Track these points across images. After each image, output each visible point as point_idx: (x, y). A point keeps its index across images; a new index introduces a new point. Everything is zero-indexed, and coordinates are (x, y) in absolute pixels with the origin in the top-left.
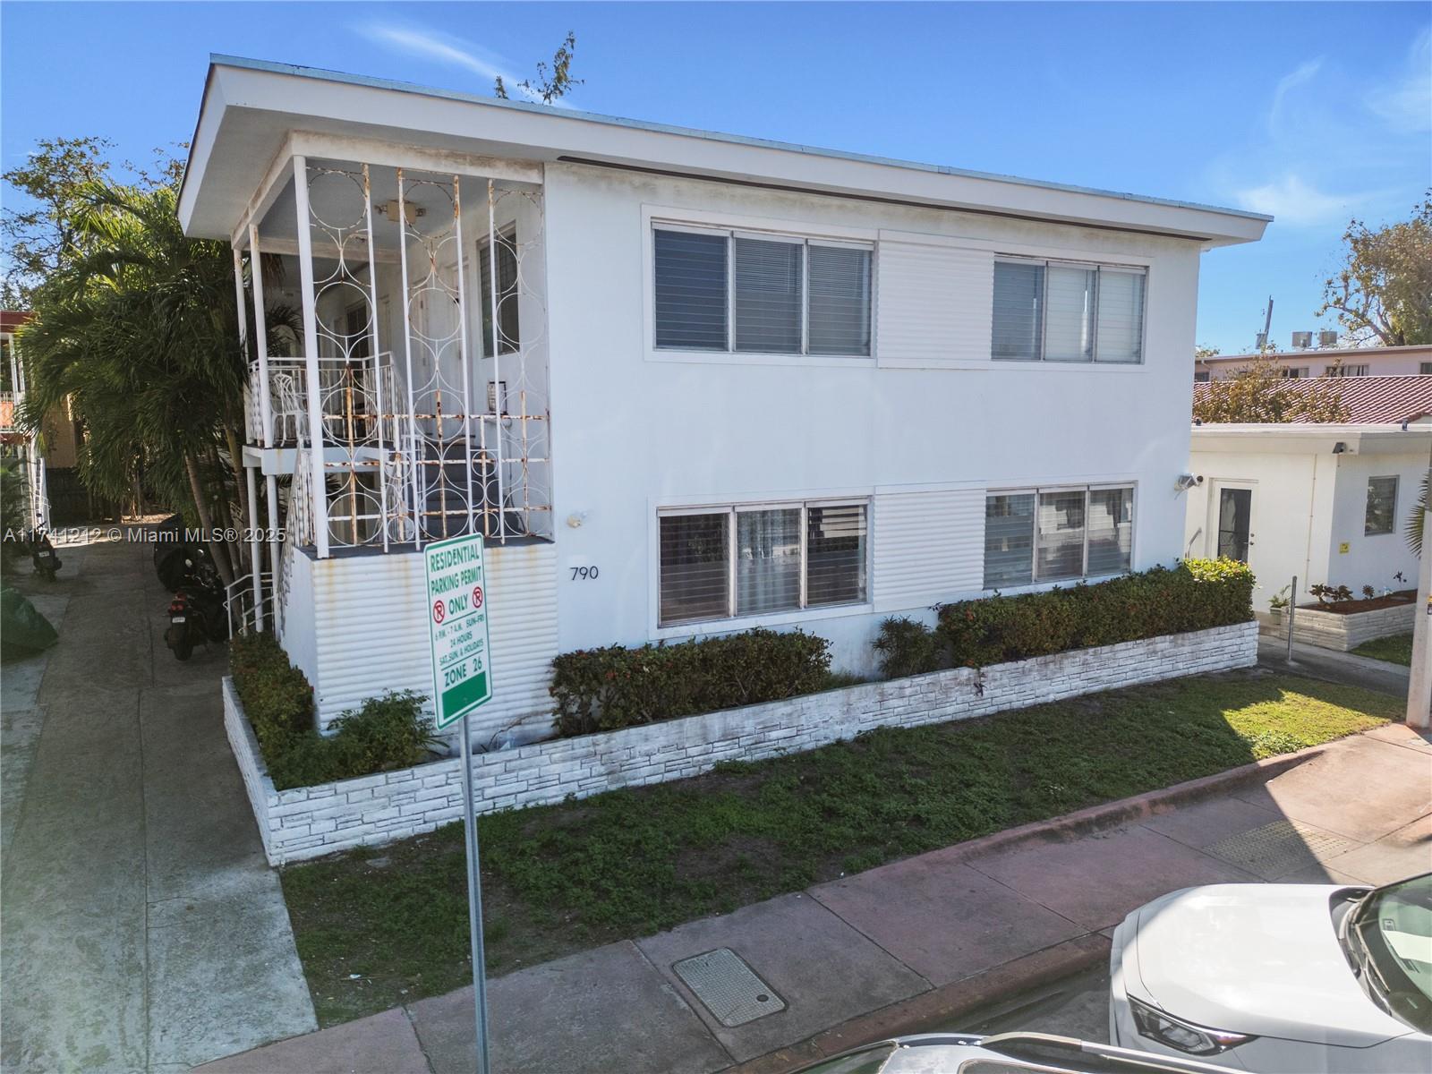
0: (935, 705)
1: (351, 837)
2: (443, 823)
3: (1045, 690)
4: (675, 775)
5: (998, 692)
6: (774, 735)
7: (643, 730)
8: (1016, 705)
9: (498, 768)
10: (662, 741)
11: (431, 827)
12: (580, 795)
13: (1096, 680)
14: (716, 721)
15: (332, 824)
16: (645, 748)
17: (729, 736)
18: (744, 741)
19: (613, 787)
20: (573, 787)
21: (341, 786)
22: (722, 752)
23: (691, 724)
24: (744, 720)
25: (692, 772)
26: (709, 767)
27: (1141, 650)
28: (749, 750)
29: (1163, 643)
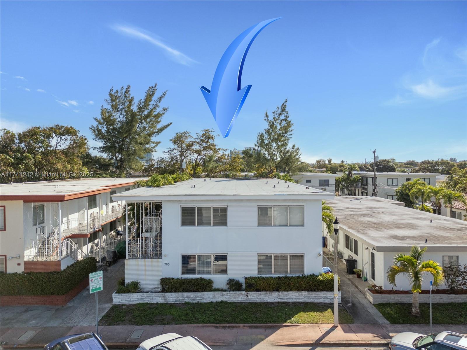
0: (236, 298)
1: (123, 302)
2: (137, 303)
3: (267, 299)
4: (177, 302)
5: (253, 298)
6: (197, 298)
7: (171, 293)
8: (258, 301)
9: (146, 296)
10: (174, 296)
11: (135, 303)
12: (159, 303)
13: (283, 299)
14: (185, 294)
15: (121, 300)
16: (171, 297)
17: (187, 297)
18: (191, 298)
19: (165, 302)
20: (158, 301)
21: (123, 294)
22: (186, 300)
23: (180, 294)
24: (192, 295)
25: (180, 302)
26: (184, 302)
27: (297, 294)
28: (192, 300)
29: (305, 293)
